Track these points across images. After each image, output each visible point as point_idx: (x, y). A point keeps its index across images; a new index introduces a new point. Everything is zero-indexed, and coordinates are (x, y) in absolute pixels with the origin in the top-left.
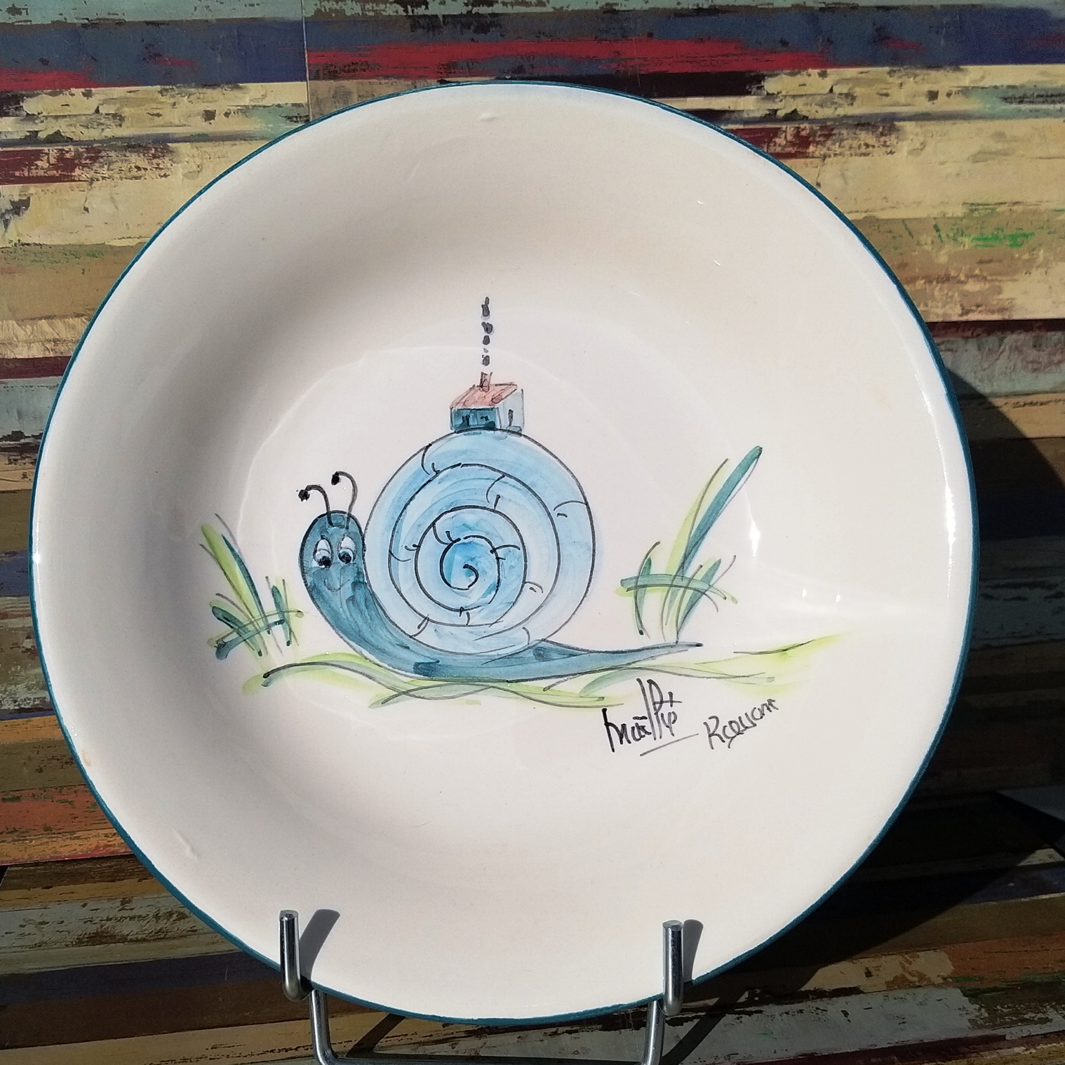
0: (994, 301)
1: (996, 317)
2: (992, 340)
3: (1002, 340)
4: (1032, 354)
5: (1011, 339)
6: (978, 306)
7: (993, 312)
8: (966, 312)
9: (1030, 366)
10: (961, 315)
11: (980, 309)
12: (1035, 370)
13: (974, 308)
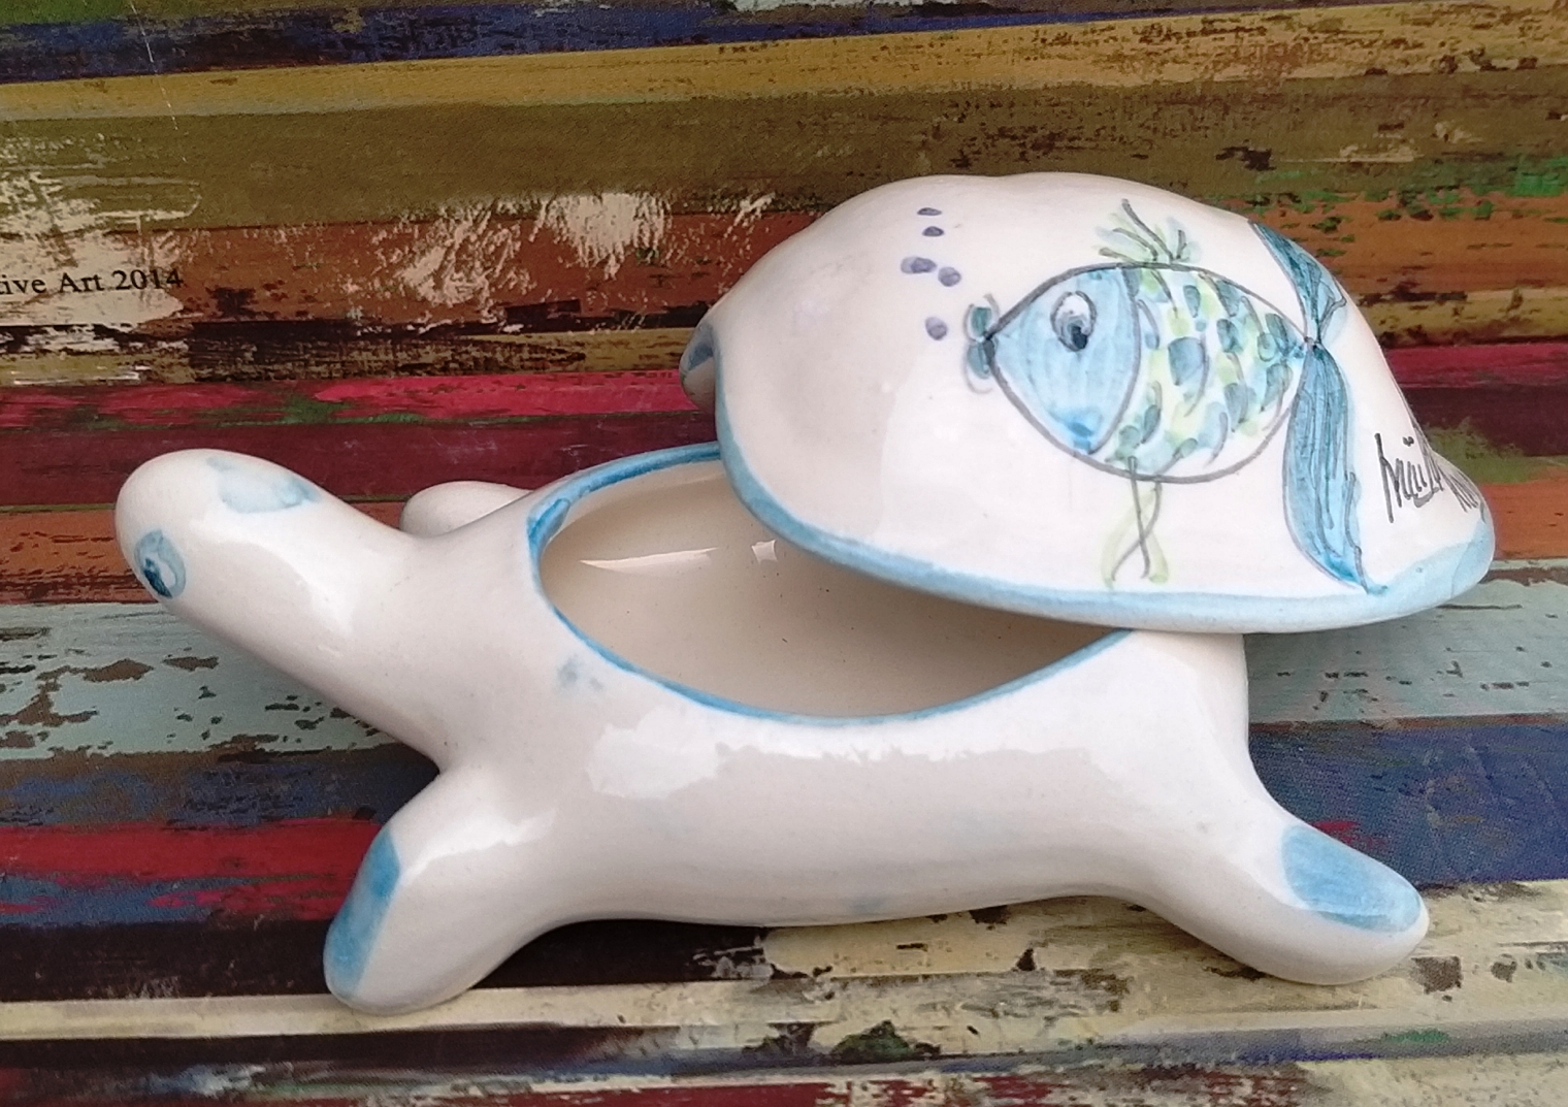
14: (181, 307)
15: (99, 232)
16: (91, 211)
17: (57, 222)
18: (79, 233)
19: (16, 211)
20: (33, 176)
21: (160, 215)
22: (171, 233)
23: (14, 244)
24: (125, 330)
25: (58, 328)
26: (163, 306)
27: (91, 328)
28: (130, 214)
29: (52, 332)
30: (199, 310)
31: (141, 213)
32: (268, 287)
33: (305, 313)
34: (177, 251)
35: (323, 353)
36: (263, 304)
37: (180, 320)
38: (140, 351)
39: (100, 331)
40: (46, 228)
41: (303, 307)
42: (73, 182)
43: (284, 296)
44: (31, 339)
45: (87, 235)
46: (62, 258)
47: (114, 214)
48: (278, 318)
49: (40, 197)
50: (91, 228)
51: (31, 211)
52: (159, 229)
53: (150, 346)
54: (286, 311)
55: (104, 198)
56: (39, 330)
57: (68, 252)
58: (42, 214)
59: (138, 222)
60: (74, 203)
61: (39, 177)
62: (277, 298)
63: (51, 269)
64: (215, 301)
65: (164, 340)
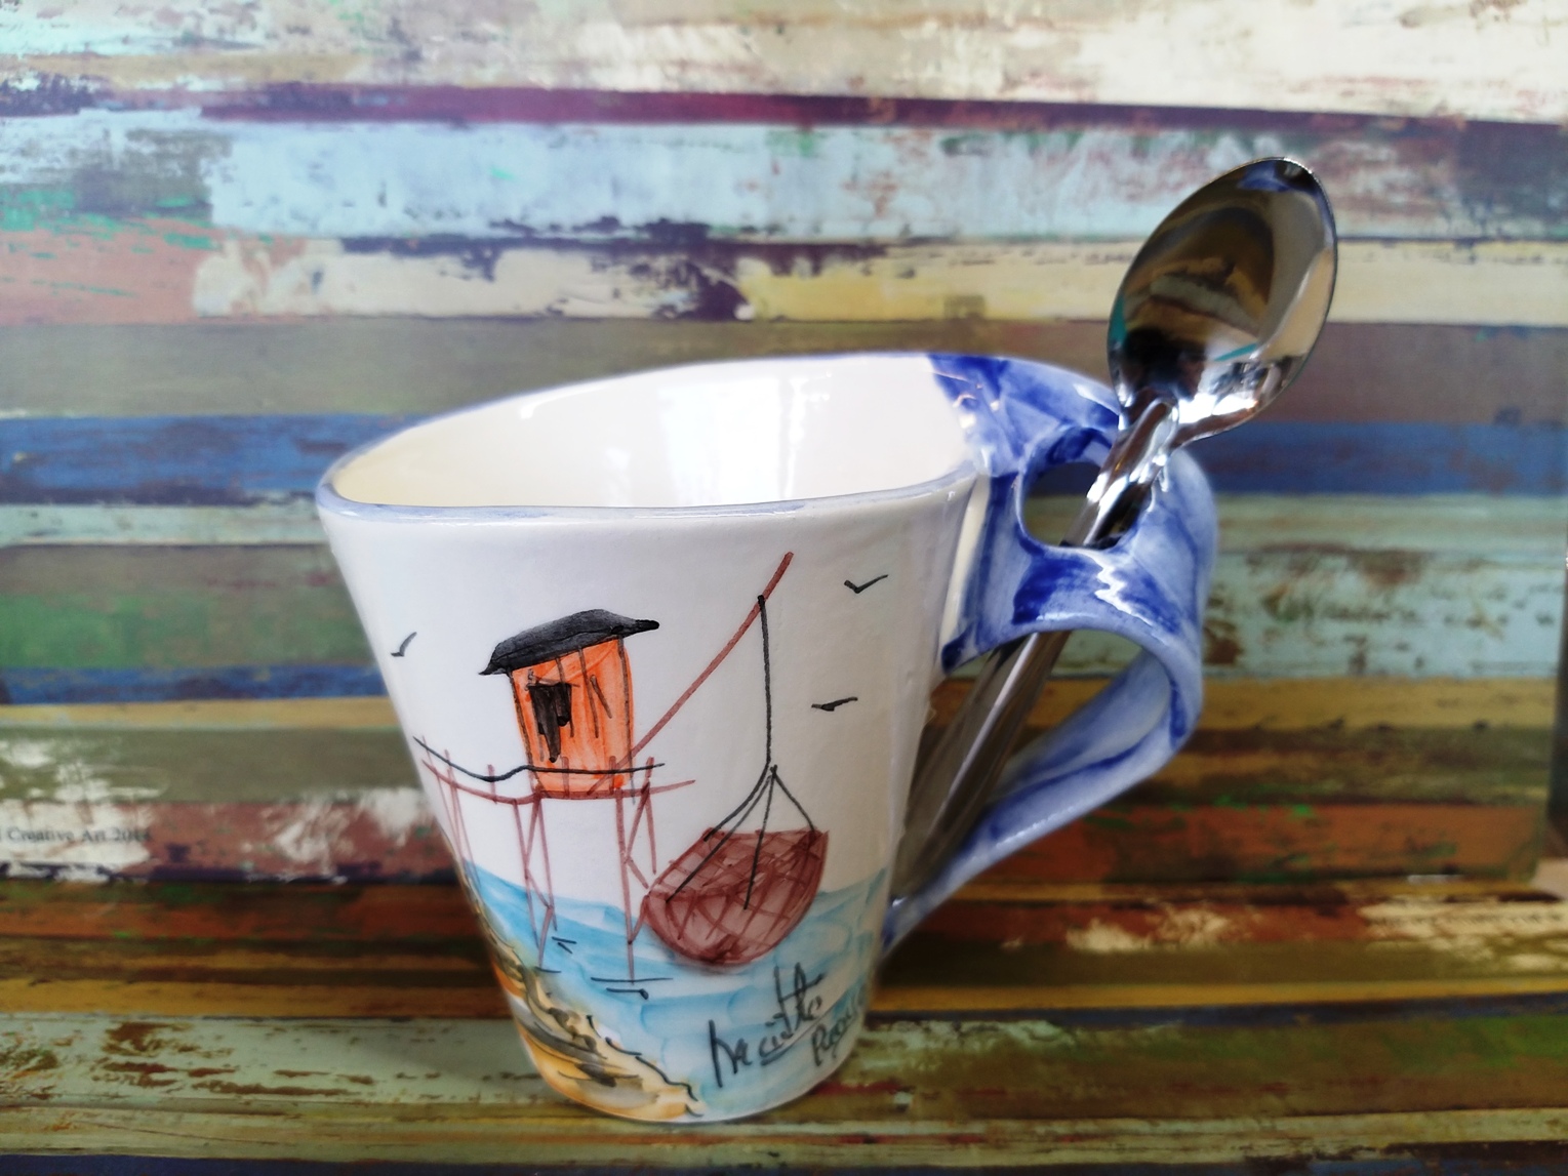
0: (1066, 67)
1: (1067, 96)
2: (1056, 138)
3: (1073, 140)
4: (1128, 167)
5: (1093, 137)
6: (1035, 74)
7: (1060, 85)
8: (1010, 82)
9: (1124, 190)
10: (1003, 90)
11: (1038, 81)
12: (1132, 198)
13: (1027, 79)
14: (149, 856)
15: (109, 802)
16: (107, 788)
17: (87, 794)
21: (145, 792)
22: (149, 805)
23: (61, 808)
24: (115, 870)
25: (77, 866)
26: (139, 853)
27: (95, 867)
28: (129, 791)
29: (73, 868)
30: (159, 858)
31: (135, 791)
32: (200, 844)
33: (219, 864)
34: (151, 818)
36: (195, 855)
37: (147, 864)
39: (100, 870)
40: (80, 798)
41: (218, 859)
42: (100, 768)
43: (209, 850)
45: (102, 804)
46: (86, 818)
47: (119, 790)
48: (203, 867)
49: (80, 777)
50: (105, 799)
51: (74, 786)
52: (141, 802)
54: (208, 861)
56: (66, 867)
57: (90, 815)
58: (80, 788)
59: (132, 797)
60: (98, 782)
61: (82, 764)
62: (204, 852)
63: (79, 826)
64: (168, 852)
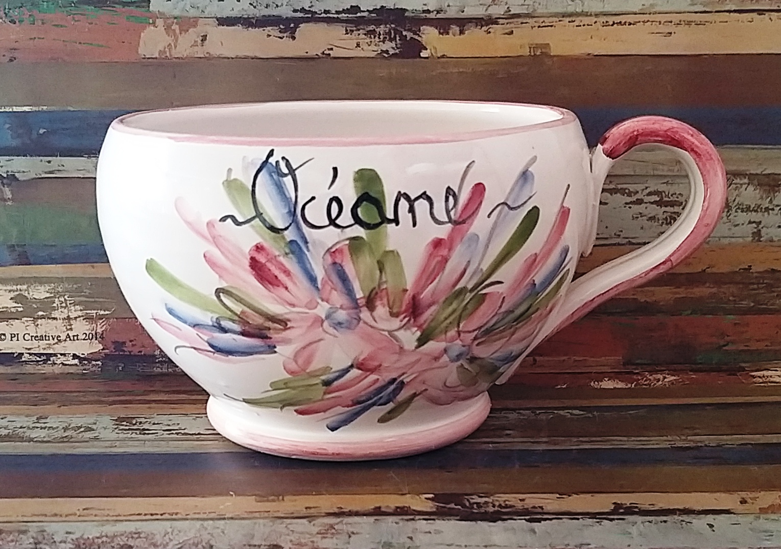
14: (102, 348)
15: (82, 318)
16: (81, 310)
17: (70, 314)
18: (76, 318)
19: (58, 309)
20: (66, 297)
21: (102, 312)
22: (104, 319)
23: (55, 321)
24: (83, 356)
25: (61, 354)
26: (97, 347)
27: (72, 355)
28: (93, 312)
29: (59, 356)
30: (107, 349)
31: (96, 311)
32: (131, 341)
33: (141, 352)
34: (105, 326)
35: (145, 368)
36: (128, 348)
37: (101, 353)
38: (86, 365)
39: (75, 356)
40: (66, 316)
41: (140, 350)
42: (77, 299)
43: (135, 345)
44: (51, 359)
45: (78, 319)
46: (69, 327)
47: (88, 312)
48: (132, 353)
49: (66, 304)
50: (79, 317)
51: (63, 310)
52: (101, 317)
53: (90, 363)
54: (135, 351)
55: (86, 306)
56: (55, 355)
57: (71, 325)
58: (66, 311)
59: (95, 315)
60: (76, 307)
61: (68, 297)
62: (133, 345)
63: (64, 332)
64: (113, 346)
65: (94, 361)
